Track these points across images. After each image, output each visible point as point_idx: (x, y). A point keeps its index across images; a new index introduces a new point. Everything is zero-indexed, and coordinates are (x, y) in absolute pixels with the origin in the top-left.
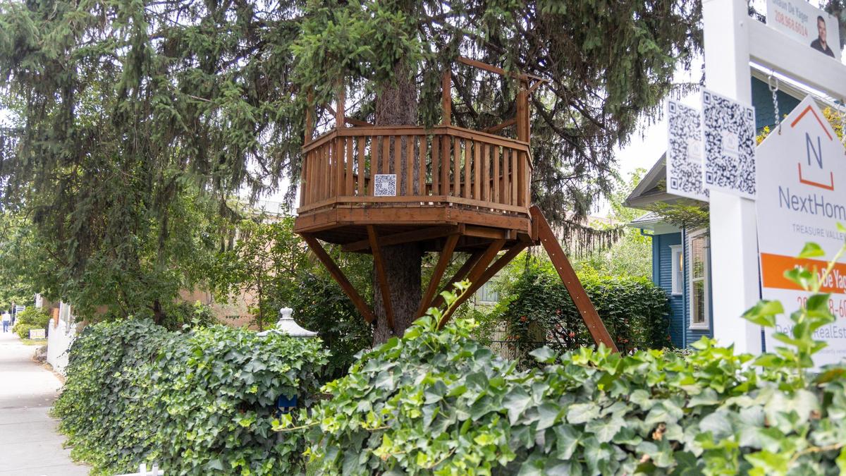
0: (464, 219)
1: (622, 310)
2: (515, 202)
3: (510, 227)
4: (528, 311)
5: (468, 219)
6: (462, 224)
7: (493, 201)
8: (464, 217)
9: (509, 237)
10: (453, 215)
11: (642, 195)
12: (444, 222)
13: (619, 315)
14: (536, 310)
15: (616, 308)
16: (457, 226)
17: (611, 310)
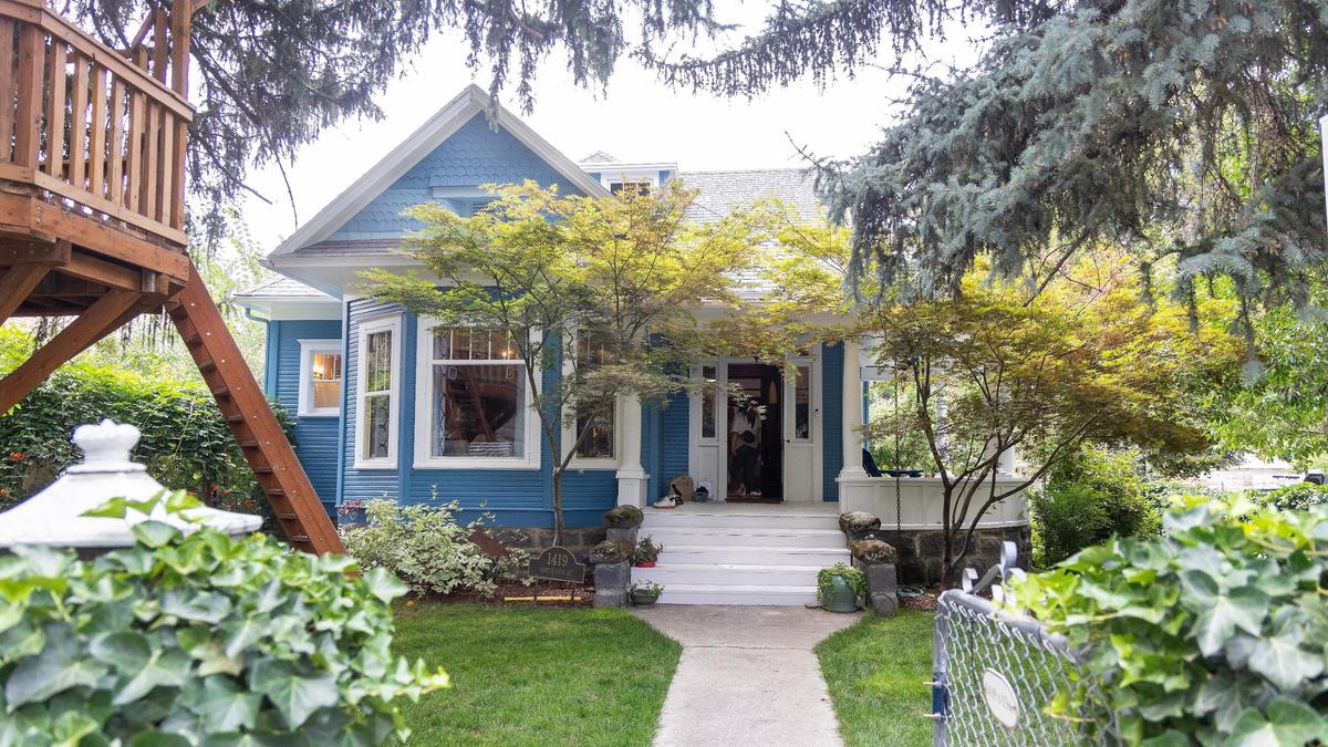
0: (70, 232)
1: (221, 440)
2: (166, 218)
3: (159, 270)
4: (29, 442)
5: (79, 235)
6: (66, 242)
7: (128, 206)
8: (70, 231)
9: (152, 288)
10: (48, 218)
11: (296, 252)
12: (26, 231)
13: (216, 449)
14: (46, 439)
15: (211, 437)
16: (51, 246)
17: (202, 439)
